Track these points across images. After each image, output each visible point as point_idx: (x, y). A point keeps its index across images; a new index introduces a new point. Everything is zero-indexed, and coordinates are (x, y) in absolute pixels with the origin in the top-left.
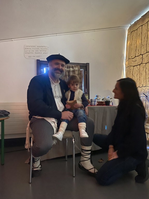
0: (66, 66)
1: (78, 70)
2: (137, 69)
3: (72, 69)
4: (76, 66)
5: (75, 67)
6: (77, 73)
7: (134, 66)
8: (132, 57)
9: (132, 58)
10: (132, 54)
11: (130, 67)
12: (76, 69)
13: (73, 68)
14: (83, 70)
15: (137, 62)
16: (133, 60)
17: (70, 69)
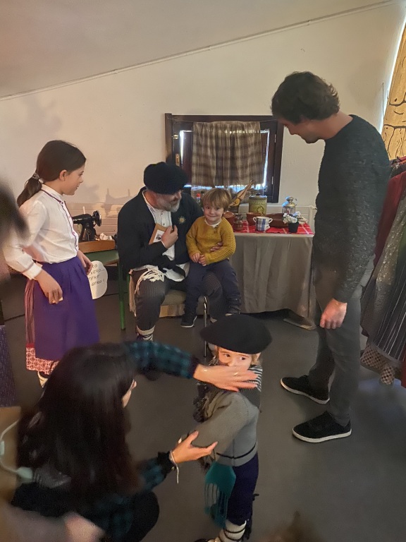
0: (228, 125)
1: (256, 134)
2: (399, 137)
3: (240, 132)
4: (252, 124)
5: (248, 126)
6: (251, 140)
7: (395, 128)
8: (396, 100)
9: (395, 103)
10: (398, 91)
11: (386, 126)
12: (251, 131)
13: (243, 129)
14: (268, 132)
15: (403, 118)
16: (397, 109)
17: (237, 132)
